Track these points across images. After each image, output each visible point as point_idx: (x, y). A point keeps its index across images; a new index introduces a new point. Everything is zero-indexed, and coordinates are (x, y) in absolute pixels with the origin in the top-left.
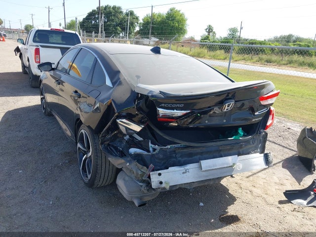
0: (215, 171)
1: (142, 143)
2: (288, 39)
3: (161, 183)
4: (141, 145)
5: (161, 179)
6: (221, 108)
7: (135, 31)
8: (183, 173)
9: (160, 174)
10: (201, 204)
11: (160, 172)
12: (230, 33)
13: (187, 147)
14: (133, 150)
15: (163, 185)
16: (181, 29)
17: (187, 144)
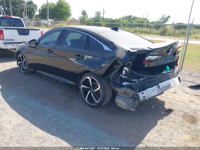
0: (164, 88)
1: (128, 79)
2: (129, 18)
3: (144, 97)
4: (127, 80)
5: (144, 95)
6: (168, 54)
7: (35, 15)
8: (153, 91)
9: (143, 93)
10: (153, 107)
11: (143, 92)
12: (96, 15)
13: (150, 78)
14: (124, 83)
15: (145, 98)
16: (68, 13)
17: (150, 76)
